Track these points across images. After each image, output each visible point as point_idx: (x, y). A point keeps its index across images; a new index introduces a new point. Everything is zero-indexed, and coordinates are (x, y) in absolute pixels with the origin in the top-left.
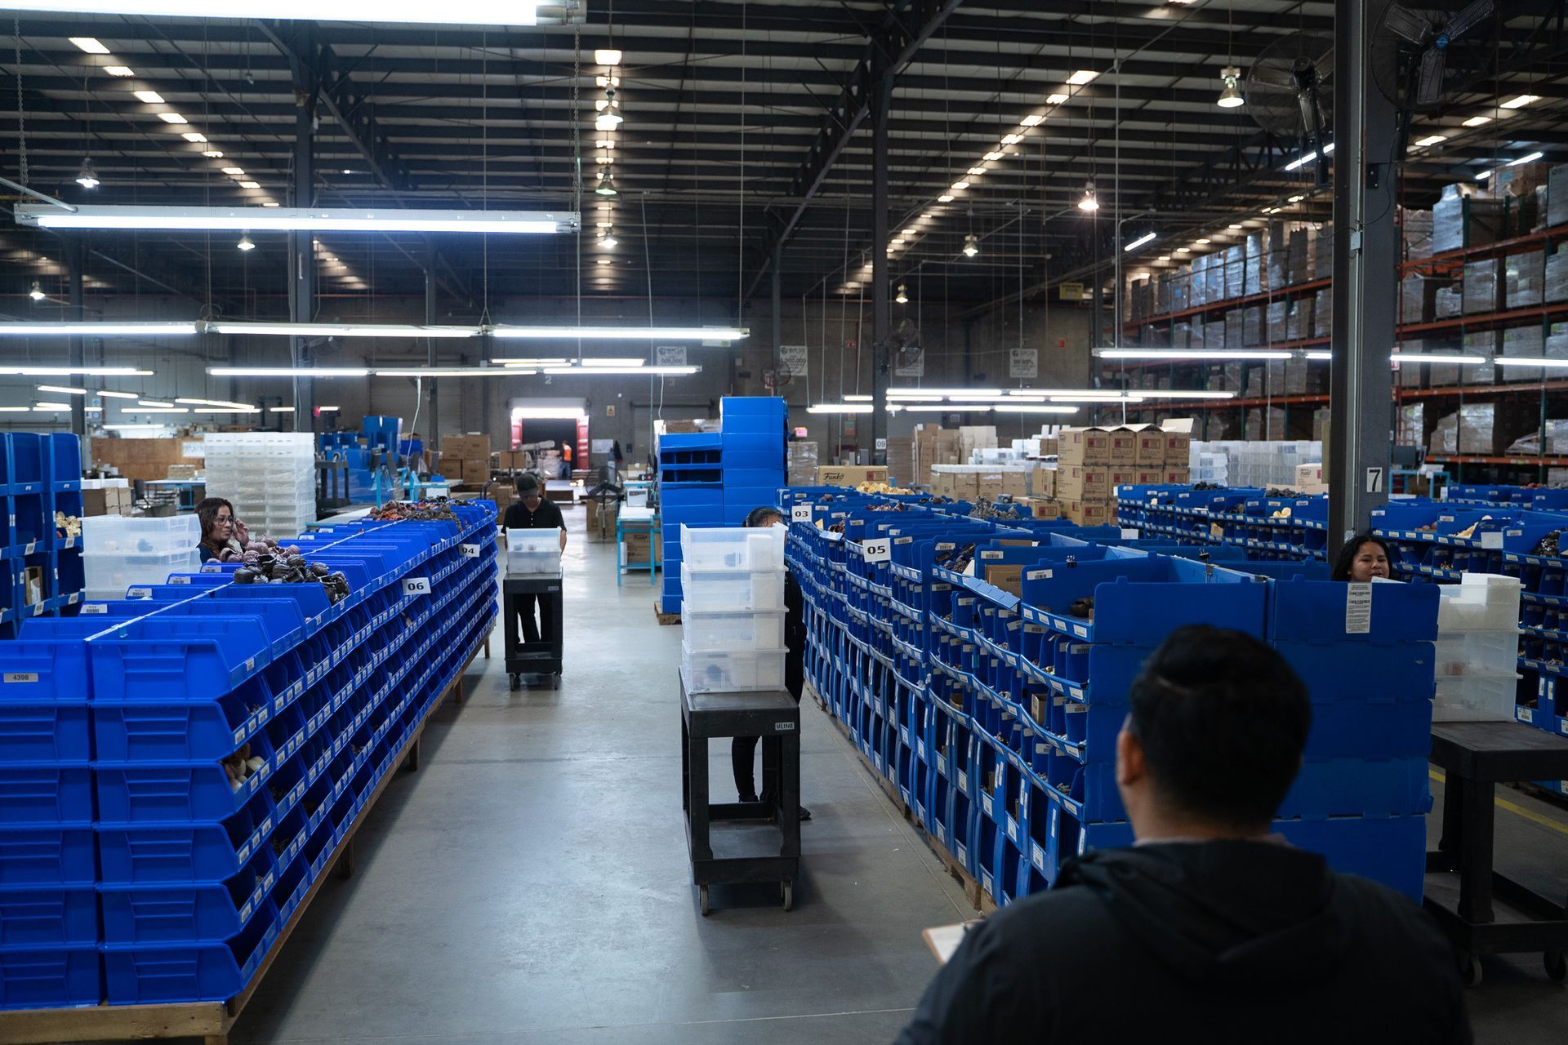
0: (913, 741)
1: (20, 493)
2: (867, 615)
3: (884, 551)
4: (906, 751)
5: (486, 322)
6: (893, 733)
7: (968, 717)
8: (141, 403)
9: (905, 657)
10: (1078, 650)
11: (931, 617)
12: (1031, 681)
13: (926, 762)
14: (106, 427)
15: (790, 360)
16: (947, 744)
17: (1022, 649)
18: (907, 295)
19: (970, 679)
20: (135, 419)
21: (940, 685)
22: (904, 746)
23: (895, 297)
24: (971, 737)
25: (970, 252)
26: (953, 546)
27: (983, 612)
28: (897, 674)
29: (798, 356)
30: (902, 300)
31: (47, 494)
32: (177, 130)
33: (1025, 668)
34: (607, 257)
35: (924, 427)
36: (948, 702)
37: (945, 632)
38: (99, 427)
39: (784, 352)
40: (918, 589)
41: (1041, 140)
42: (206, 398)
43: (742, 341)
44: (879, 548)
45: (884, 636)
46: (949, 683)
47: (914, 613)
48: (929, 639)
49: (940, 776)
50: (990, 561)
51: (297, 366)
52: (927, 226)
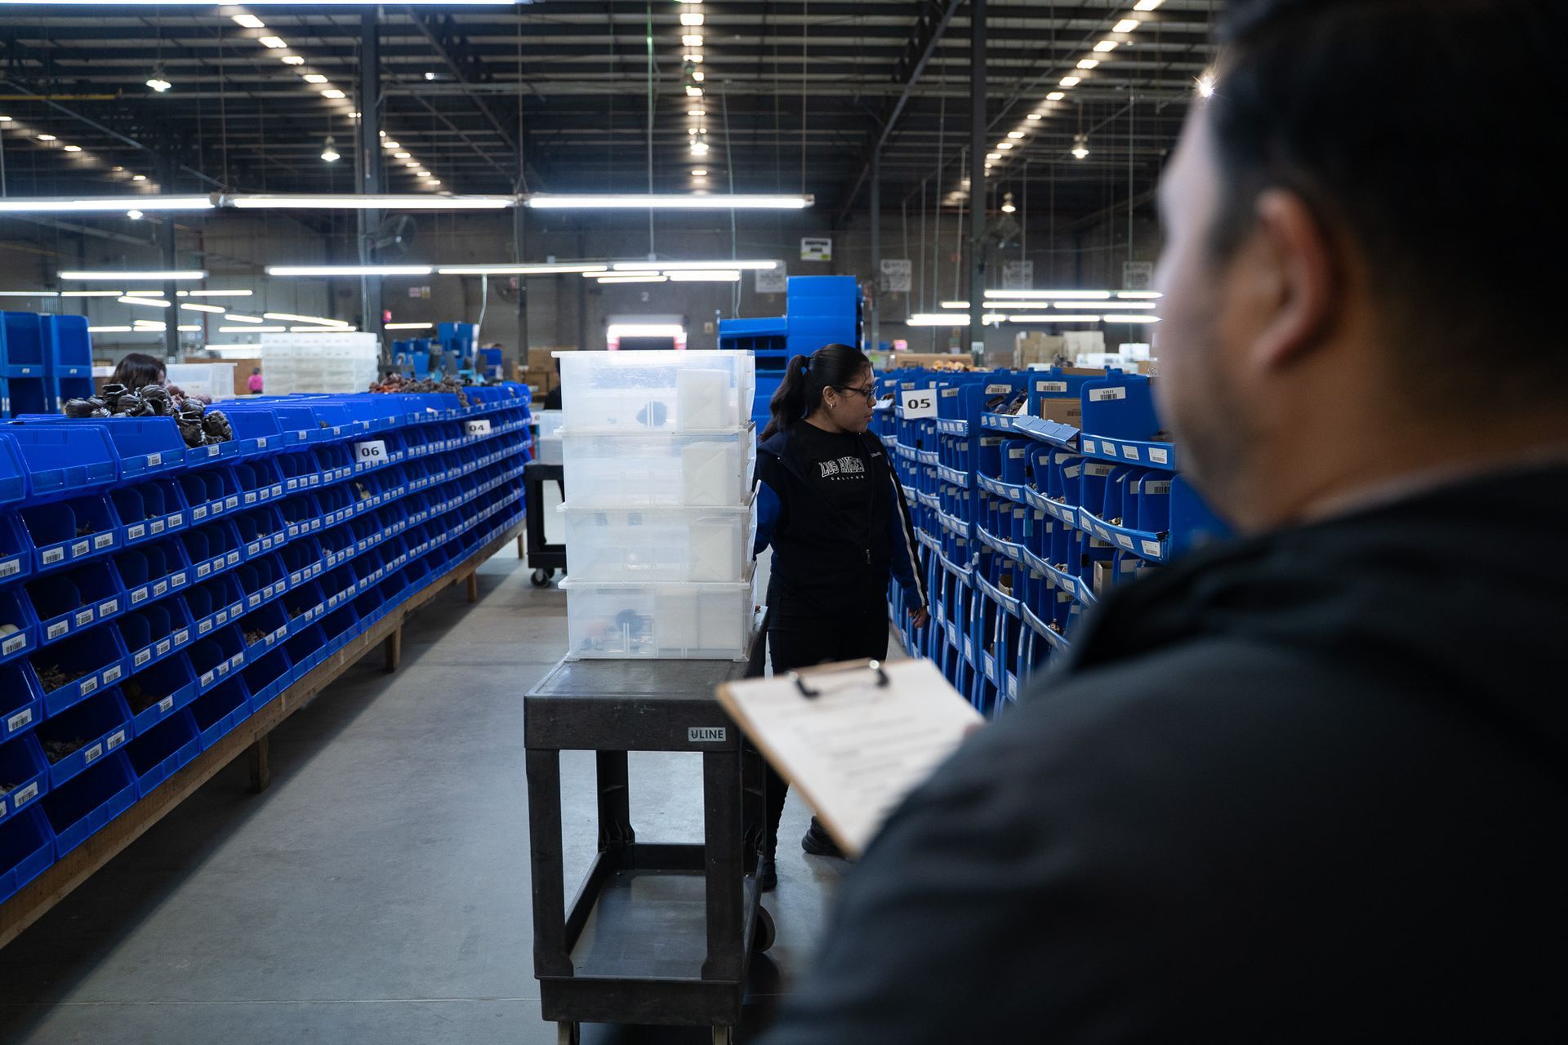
0: (960, 638)
1: (16, 376)
2: (916, 492)
3: (928, 405)
4: (953, 652)
5: (522, 191)
6: (941, 632)
7: (1018, 601)
8: (229, 317)
9: (952, 537)
10: (1156, 488)
11: (979, 479)
12: (1094, 544)
13: (973, 666)
14: (208, 348)
15: (894, 275)
16: (995, 640)
17: (1082, 500)
18: (1015, 203)
19: (1020, 551)
20: (236, 339)
21: (991, 566)
22: (951, 647)
23: (999, 207)
24: (1023, 629)
25: (1080, 153)
26: (1008, 389)
27: (1037, 461)
28: (945, 560)
29: (902, 271)
30: (1008, 208)
31: (49, 379)
32: (253, 34)
33: (1085, 523)
34: (702, 167)
35: (1028, 335)
36: (996, 586)
37: (994, 497)
38: (202, 348)
39: (887, 266)
40: (965, 447)
41: (1156, 27)
42: (297, 313)
43: (807, 210)
44: (922, 402)
45: (933, 515)
46: (998, 561)
47: (958, 477)
48: (978, 508)
49: (988, 682)
50: (1047, 394)
51: (366, 264)
52: (1034, 128)
